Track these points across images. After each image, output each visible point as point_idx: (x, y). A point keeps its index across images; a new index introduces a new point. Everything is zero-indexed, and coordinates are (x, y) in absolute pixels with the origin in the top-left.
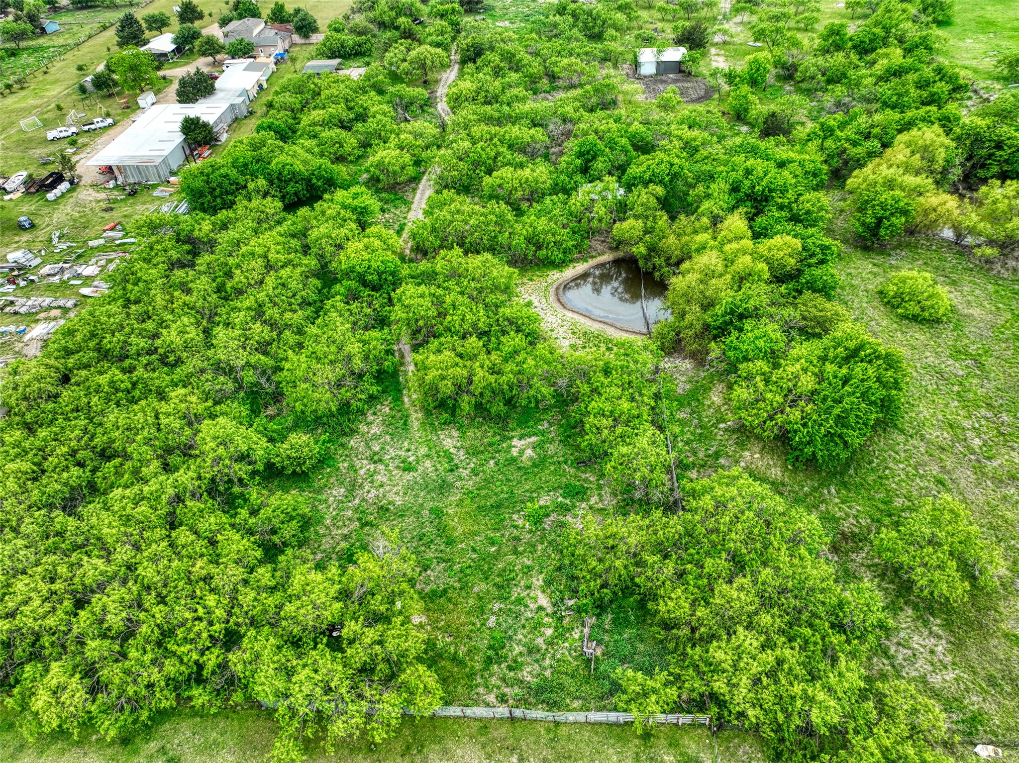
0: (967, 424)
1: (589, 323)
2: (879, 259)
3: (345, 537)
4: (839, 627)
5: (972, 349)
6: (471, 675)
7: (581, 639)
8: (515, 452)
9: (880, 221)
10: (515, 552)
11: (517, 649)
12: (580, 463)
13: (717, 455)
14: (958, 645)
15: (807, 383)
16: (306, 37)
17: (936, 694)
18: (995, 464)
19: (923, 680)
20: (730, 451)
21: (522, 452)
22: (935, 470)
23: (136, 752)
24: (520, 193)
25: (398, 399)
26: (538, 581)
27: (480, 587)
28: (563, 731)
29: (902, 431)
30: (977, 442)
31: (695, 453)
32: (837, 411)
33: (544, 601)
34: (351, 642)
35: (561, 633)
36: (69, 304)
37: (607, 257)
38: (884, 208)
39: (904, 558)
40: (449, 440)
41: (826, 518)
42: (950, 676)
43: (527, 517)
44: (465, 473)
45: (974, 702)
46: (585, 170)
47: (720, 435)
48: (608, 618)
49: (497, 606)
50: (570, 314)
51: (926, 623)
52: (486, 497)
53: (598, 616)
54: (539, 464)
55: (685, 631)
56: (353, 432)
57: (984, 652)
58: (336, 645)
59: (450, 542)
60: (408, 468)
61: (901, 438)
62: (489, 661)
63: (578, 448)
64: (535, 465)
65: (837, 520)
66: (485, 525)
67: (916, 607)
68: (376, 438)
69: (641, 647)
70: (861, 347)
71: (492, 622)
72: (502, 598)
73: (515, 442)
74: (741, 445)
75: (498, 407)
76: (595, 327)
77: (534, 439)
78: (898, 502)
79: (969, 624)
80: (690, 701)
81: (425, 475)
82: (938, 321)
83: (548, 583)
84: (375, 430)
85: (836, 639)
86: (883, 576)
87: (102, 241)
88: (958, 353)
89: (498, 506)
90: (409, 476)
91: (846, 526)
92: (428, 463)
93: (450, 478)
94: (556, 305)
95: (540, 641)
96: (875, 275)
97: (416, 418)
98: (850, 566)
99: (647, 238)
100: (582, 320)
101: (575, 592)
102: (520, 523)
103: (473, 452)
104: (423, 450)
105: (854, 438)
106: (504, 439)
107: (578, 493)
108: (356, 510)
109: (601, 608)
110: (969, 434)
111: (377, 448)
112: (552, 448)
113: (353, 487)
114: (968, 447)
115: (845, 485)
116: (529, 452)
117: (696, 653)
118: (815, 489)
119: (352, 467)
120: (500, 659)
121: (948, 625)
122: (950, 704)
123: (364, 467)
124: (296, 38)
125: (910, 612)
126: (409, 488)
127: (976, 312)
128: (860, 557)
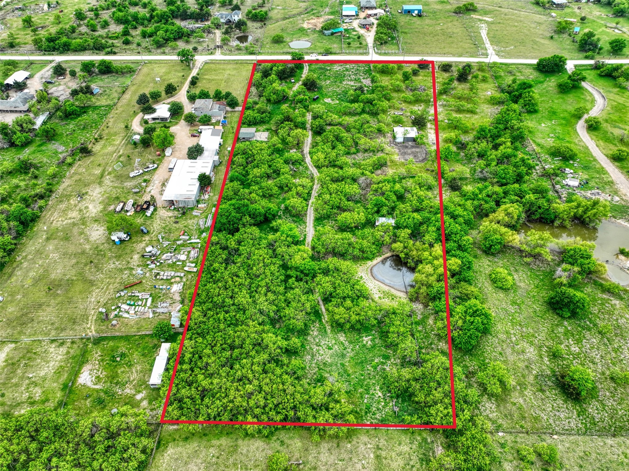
0: (512, 332)
1: (385, 286)
2: (491, 258)
3: (315, 374)
4: (466, 402)
5: (518, 302)
6: (362, 417)
7: (393, 406)
8: (365, 342)
9: (491, 246)
10: (369, 378)
11: (374, 409)
12: (387, 347)
13: (431, 344)
14: (498, 406)
15: (460, 323)
16: (234, 108)
17: (490, 420)
18: (518, 347)
19: (488, 416)
20: (436, 342)
21: (367, 342)
22: (499, 349)
23: (271, 439)
24: (353, 225)
25: (320, 321)
26: (378, 388)
27: (361, 390)
28: (389, 432)
29: (491, 334)
30: (514, 339)
31: (424, 343)
32: (469, 334)
33: (380, 394)
34: (332, 409)
35: (386, 405)
36: (182, 275)
37: (389, 254)
38: (492, 241)
39: (485, 381)
40: (342, 338)
41: (465, 366)
42: (495, 414)
43: (372, 367)
44: (349, 350)
45: (500, 421)
46: (378, 212)
47: (432, 336)
48: (400, 400)
49: (367, 396)
50: (377, 282)
51: (490, 400)
52: (358, 359)
53: (397, 399)
54: (373, 347)
55: (423, 404)
56: (308, 334)
57: (505, 407)
58: (327, 409)
59: (349, 375)
60: (330, 348)
61: (490, 337)
62: (366, 413)
63: (386, 341)
64: (372, 347)
65: (468, 367)
66: (358, 369)
67: (488, 395)
68: (317, 336)
69: (410, 408)
70: (477, 310)
71: (366, 401)
72: (368, 394)
73: (364, 338)
74: (439, 340)
75: (358, 326)
76: (386, 288)
77: (370, 337)
78: (487, 361)
79: (502, 400)
80: (424, 423)
81: (336, 351)
82: (509, 289)
83: (381, 389)
84: (315, 333)
85: (465, 406)
86: (480, 385)
87: (182, 242)
88: (514, 303)
89: (362, 362)
90: (331, 351)
91: (471, 369)
92: (336, 347)
93: (345, 352)
94: (371, 278)
95: (380, 407)
96: (489, 266)
97: (328, 328)
98: (471, 382)
99: (405, 250)
100: (382, 285)
101: (390, 392)
102: (370, 368)
103: (351, 342)
104: (334, 342)
105: (473, 342)
106: (360, 337)
107: (387, 358)
108: (316, 364)
109: (398, 397)
110: (512, 336)
111: (317, 341)
112: (377, 341)
113: (313, 356)
114: (511, 341)
115: (471, 355)
116: (369, 342)
117: (427, 409)
118: (462, 356)
119: (310, 348)
120: (370, 412)
121: (496, 400)
122: (493, 422)
123: (315, 348)
124: (228, 108)
125: (486, 396)
126: (332, 356)
127: (522, 285)
128: (474, 380)
